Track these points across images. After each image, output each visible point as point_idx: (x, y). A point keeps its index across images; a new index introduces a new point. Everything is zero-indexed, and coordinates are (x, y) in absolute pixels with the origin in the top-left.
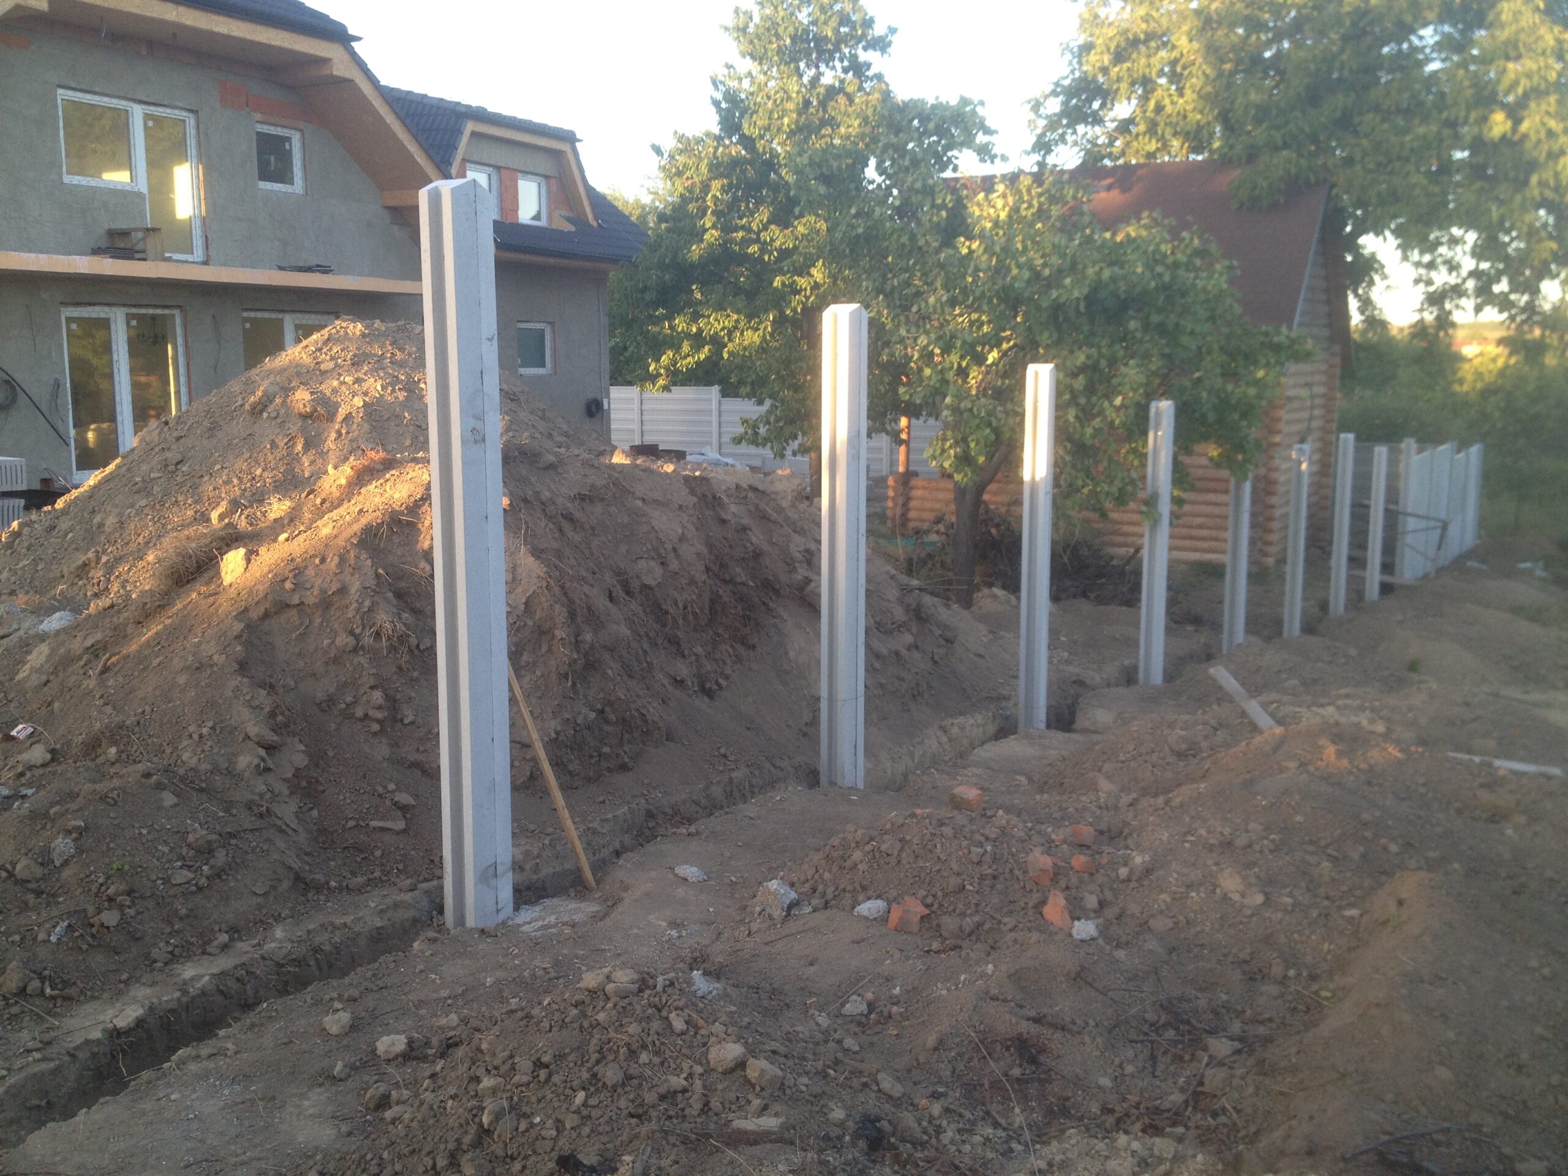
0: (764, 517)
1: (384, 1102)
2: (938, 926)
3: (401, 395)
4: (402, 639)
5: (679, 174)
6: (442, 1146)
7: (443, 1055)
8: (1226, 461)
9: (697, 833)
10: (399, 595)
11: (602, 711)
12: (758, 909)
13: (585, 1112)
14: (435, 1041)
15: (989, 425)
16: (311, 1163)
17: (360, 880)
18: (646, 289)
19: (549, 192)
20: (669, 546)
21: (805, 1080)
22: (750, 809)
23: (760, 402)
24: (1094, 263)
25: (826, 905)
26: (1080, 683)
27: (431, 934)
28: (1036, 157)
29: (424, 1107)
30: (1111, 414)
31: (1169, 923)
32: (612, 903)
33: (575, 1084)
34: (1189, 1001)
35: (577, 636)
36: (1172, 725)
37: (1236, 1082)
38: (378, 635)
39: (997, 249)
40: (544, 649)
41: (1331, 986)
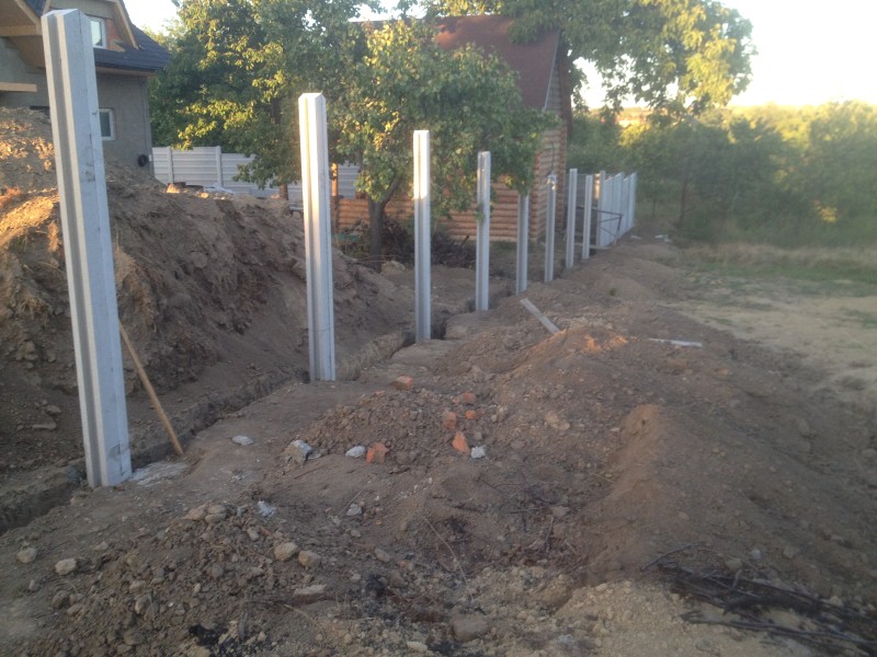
0: (265, 224)
1: (65, 603)
2: (395, 457)
3: (25, 154)
4: (43, 309)
5: (190, 16)
6: (110, 628)
7: (100, 568)
8: (516, 184)
9: (243, 416)
10: (39, 281)
11: (176, 347)
12: (287, 458)
13: (201, 596)
14: (94, 560)
15: (390, 166)
16: (21, 649)
17: (30, 462)
18: (172, 87)
19: (106, 27)
20: (210, 243)
21: (333, 559)
22: (273, 398)
23: (248, 156)
24: (444, 72)
25: (329, 453)
26: (446, 312)
27: (82, 493)
28: (400, 12)
29: (94, 604)
30: (455, 159)
31: (522, 444)
32: (195, 462)
33: (193, 579)
34: (539, 487)
35: (157, 301)
36: (504, 333)
37: (571, 530)
38: (27, 307)
39: (389, 63)
40: (137, 310)
41: (611, 471)
